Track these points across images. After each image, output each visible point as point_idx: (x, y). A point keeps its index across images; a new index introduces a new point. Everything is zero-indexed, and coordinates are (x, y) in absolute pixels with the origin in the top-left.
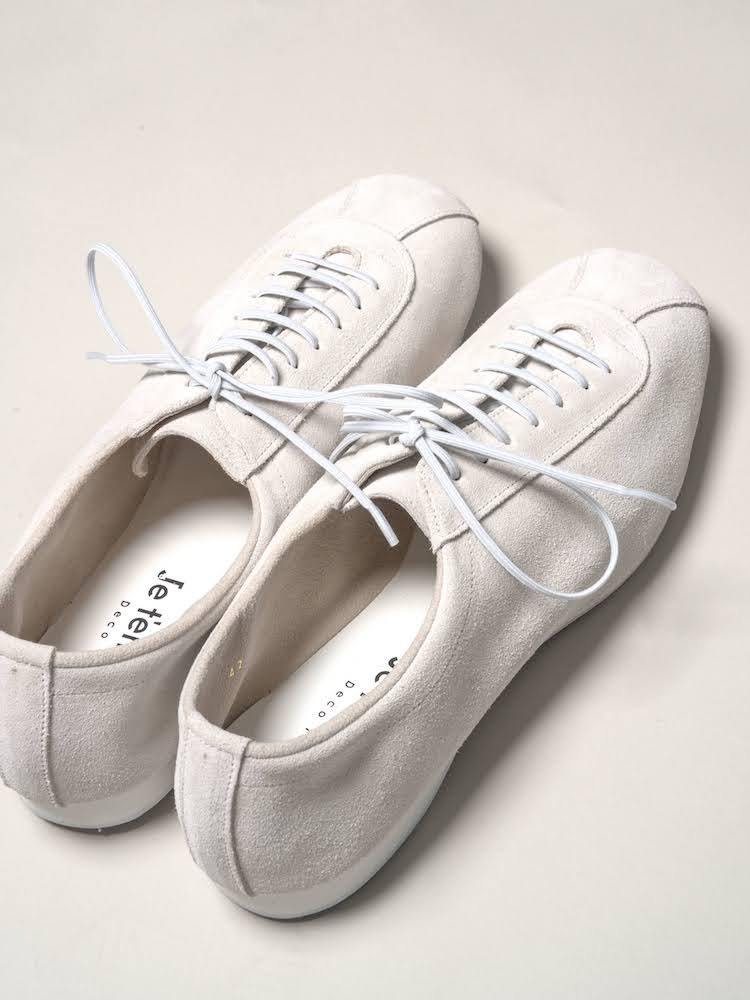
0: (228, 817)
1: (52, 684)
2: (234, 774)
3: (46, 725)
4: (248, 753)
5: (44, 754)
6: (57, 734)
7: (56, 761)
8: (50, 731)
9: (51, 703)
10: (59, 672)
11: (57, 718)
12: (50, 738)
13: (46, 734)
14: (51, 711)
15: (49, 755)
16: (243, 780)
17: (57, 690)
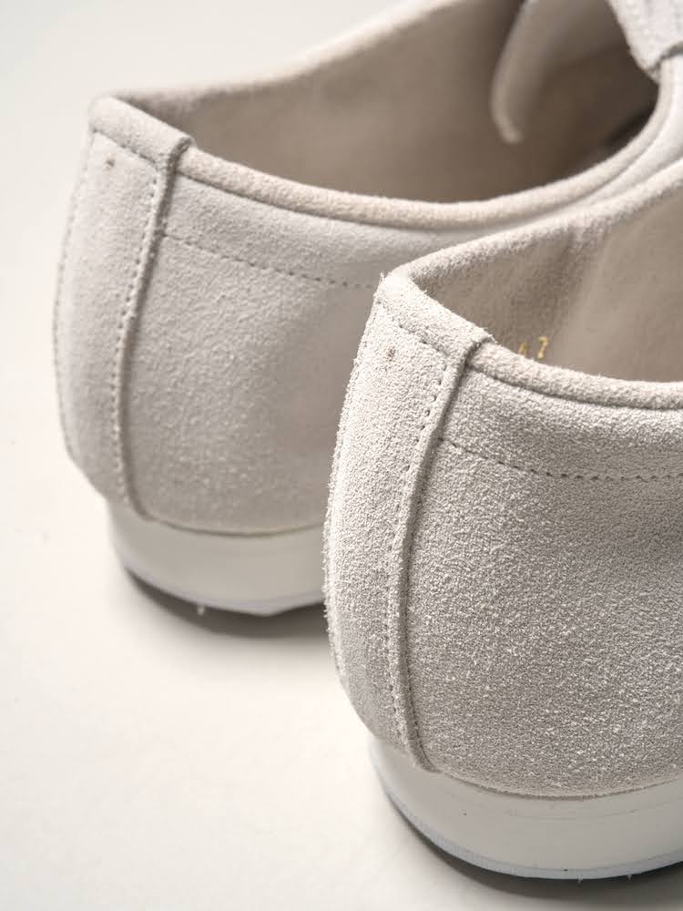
0: (404, 514)
1: (165, 208)
2: (437, 407)
3: (134, 292)
4: (478, 361)
5: (119, 357)
6: (151, 322)
7: (138, 388)
8: (140, 308)
9: (155, 248)
10: (184, 184)
11: (158, 288)
12: (136, 327)
13: (130, 314)
14: (151, 265)
15: (128, 363)
16: (453, 427)
17: (172, 225)
